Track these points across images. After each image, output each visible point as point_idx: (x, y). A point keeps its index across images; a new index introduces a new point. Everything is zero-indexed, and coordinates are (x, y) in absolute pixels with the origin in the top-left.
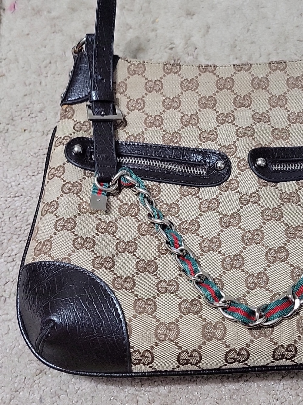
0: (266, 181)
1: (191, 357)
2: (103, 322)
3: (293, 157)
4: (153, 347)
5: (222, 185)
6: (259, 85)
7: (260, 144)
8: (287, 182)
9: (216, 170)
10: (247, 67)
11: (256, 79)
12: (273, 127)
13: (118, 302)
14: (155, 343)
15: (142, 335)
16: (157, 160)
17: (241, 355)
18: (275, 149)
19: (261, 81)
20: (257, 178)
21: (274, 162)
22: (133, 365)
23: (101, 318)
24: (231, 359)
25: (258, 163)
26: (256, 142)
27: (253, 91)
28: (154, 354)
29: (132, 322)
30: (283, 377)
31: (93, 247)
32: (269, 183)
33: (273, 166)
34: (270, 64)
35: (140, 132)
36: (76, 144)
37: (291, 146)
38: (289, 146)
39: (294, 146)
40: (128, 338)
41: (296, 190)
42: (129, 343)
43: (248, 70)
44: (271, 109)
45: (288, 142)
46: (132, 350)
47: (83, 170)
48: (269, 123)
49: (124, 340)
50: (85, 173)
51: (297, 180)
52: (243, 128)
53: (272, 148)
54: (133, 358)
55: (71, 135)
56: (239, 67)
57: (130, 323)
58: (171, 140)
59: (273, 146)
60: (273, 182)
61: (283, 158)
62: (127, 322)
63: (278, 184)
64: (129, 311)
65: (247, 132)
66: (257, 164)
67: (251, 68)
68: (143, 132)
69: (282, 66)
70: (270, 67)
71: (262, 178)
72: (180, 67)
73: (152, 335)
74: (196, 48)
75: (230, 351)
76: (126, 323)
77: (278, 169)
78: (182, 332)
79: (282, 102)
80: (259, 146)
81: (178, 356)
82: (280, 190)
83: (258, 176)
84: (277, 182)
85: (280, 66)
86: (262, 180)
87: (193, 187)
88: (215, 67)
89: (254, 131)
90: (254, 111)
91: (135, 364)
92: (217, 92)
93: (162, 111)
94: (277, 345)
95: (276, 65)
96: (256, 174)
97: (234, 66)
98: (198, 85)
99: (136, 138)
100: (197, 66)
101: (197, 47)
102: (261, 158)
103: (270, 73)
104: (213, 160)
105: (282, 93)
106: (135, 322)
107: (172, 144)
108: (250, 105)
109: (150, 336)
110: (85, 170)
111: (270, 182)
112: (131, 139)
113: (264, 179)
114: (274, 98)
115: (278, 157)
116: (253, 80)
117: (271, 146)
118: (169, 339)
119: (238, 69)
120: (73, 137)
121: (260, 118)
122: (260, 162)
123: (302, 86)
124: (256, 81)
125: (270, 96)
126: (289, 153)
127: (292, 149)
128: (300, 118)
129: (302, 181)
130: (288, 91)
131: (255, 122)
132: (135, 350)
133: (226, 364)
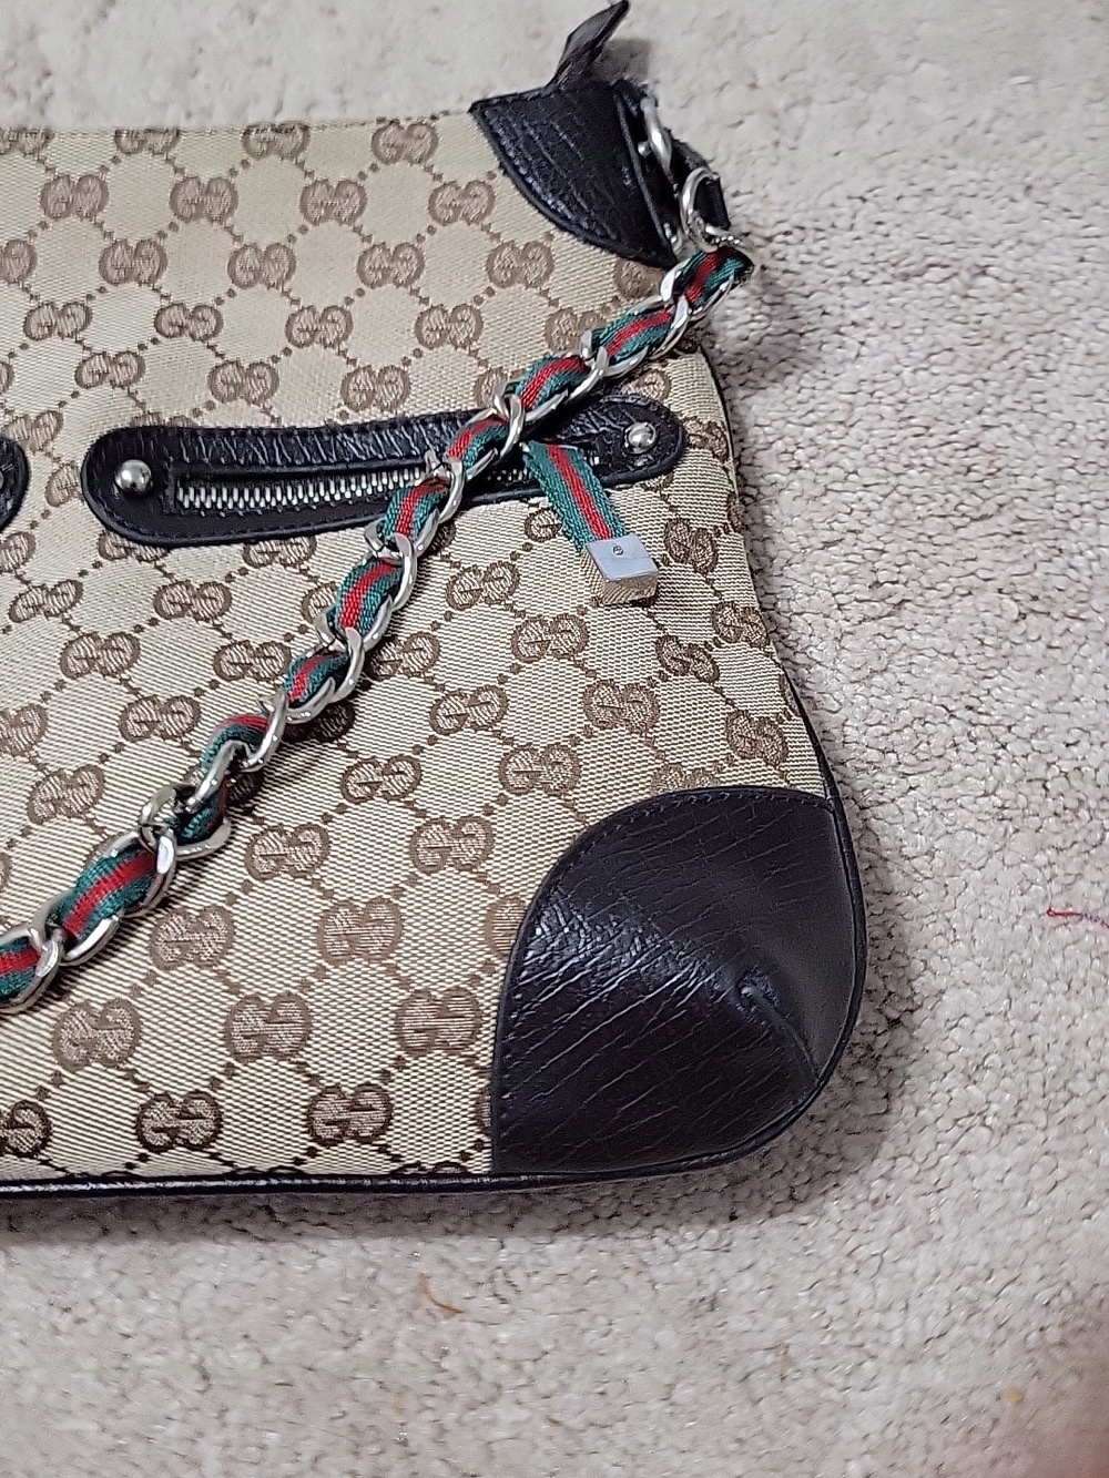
0: (129, 539)
3: (274, 464)
6: (200, 206)
7: (156, 414)
10: (160, 142)
11: (191, 184)
12: (221, 355)
18: (210, 433)
19: (208, 191)
20: (100, 528)
21: (195, 479)
25: (123, 481)
26: (142, 405)
27: (173, 226)
32: (140, 549)
33: (186, 492)
34: (247, 132)
37: (273, 426)
38: (267, 424)
39: (285, 424)
41: (229, 574)
43: (167, 148)
44: (231, 293)
45: (266, 411)
48: (212, 342)
51: (251, 542)
52: (106, 357)
53: (200, 428)
56: (131, 141)
59: (207, 421)
60: (155, 545)
61: (230, 464)
63: (175, 552)
65: (122, 369)
66: (119, 482)
67: (174, 143)
69: (287, 142)
70: (248, 144)
71: (116, 532)
74: (47, 74)
79: (275, 271)
80: (149, 421)
82: (166, 574)
83: (103, 522)
84: (169, 548)
85: (283, 140)
86: (113, 538)
88: (48, 136)
90: (166, 297)
92: (43, 225)
95: (272, 136)
96: (98, 517)
102: (142, 464)
105: (281, 238)
108: (158, 276)
111: (143, 544)
113: (122, 536)
114: (248, 252)
115: (216, 462)
116: (176, 188)
119: (130, 146)
121: (176, 323)
122: (131, 474)
123: (353, 217)
124: (190, 191)
125: (237, 246)
126: (260, 449)
127: (272, 433)
128: (330, 327)
129: (262, 546)
130: (303, 230)
131: (159, 337)
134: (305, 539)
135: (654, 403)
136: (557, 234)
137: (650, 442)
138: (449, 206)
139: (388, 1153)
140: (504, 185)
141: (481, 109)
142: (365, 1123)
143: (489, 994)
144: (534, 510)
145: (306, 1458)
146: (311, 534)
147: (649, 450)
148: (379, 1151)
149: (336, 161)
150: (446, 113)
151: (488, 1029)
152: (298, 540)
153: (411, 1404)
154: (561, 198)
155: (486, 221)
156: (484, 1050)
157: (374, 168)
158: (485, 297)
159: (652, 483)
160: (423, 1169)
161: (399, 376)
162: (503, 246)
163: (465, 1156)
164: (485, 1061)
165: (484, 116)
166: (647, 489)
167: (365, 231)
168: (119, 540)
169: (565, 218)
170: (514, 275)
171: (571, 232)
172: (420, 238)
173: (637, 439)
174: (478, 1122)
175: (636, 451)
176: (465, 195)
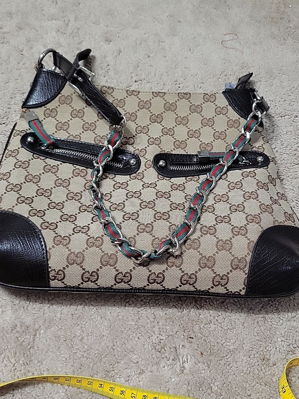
0: (163, 176)
1: (91, 276)
2: (31, 249)
3: (187, 162)
4: (65, 268)
5: (132, 176)
6: (170, 108)
7: (164, 151)
9: (130, 165)
10: (161, 95)
11: (168, 103)
12: (175, 139)
13: (43, 236)
14: (67, 265)
15: (57, 259)
16: (89, 154)
17: (126, 277)
18: (175, 155)
19: (171, 105)
21: (173, 164)
22: (51, 281)
23: (29, 246)
24: (119, 279)
25: (160, 164)
26: (161, 149)
27: (164, 112)
28: (65, 273)
29: (51, 251)
31: (31, 203)
32: (165, 178)
33: (171, 167)
34: (179, 94)
35: (78, 134)
36: (30, 136)
38: (185, 154)
39: (189, 153)
40: (48, 261)
41: (184, 183)
42: (48, 264)
43: (163, 96)
44: (176, 126)
45: (185, 151)
46: (50, 270)
47: (33, 154)
48: (173, 136)
49: (44, 262)
50: (33, 156)
51: (186, 177)
52: (153, 139)
53: (173, 154)
54: (51, 275)
56: (156, 94)
57: (50, 251)
58: (100, 141)
59: (173, 153)
60: (168, 177)
61: (179, 161)
62: (48, 250)
63: (172, 179)
64: (50, 243)
65: (156, 141)
68: (80, 134)
69: (187, 97)
70: (179, 96)
71: (160, 175)
72: (113, 90)
73: (65, 260)
75: (118, 274)
76: (47, 251)
77: (175, 169)
78: (86, 259)
79: (184, 122)
81: (82, 275)
82: (172, 182)
83: (158, 173)
85: (186, 96)
87: (111, 174)
88: (139, 92)
89: (161, 141)
90: (163, 126)
91: (52, 280)
92: (138, 110)
93: (96, 120)
94: (151, 272)
95: (183, 95)
96: (156, 171)
97: (153, 93)
98: (125, 104)
99: (75, 137)
100: (126, 91)
102: (163, 161)
103: (178, 100)
104: (129, 158)
105: (186, 115)
106: (53, 251)
107: (100, 144)
108: (161, 121)
109: (63, 260)
110: (34, 154)
112: (71, 138)
114: (179, 118)
115: (176, 161)
116: (165, 104)
117: (172, 153)
118: (76, 263)
119: (156, 95)
120: (28, 131)
121: (167, 132)
123: (200, 112)
124: (168, 105)
125: (177, 116)
126: (185, 159)
127: (187, 155)
128: (196, 134)
129: (189, 177)
130: (190, 114)
131: (163, 135)
132: (52, 269)
133: (116, 283)
134: (197, 177)
135: (261, 153)
136: (241, 118)
137: (262, 160)
138: (219, 111)
139: (226, 289)
140: (230, 108)
142: (223, 282)
143: (248, 259)
144: (243, 172)
146: (198, 175)
147: (262, 162)
149: (197, 101)
150: (217, 93)
151: (248, 266)
152: (196, 176)
154: (242, 111)
155: (227, 115)
156: (247, 270)
157: (204, 103)
158: (227, 130)
159: (265, 168)
160: (232, 293)
161: (211, 144)
162: (230, 120)
163: (241, 290)
164: (247, 272)
165: (225, 94)
166: (264, 169)
167: (202, 115)
169: (243, 115)
170: (232, 126)
171: (244, 118)
172: (213, 117)
173: (260, 159)
174: (244, 284)
175: (260, 162)
176: (222, 109)
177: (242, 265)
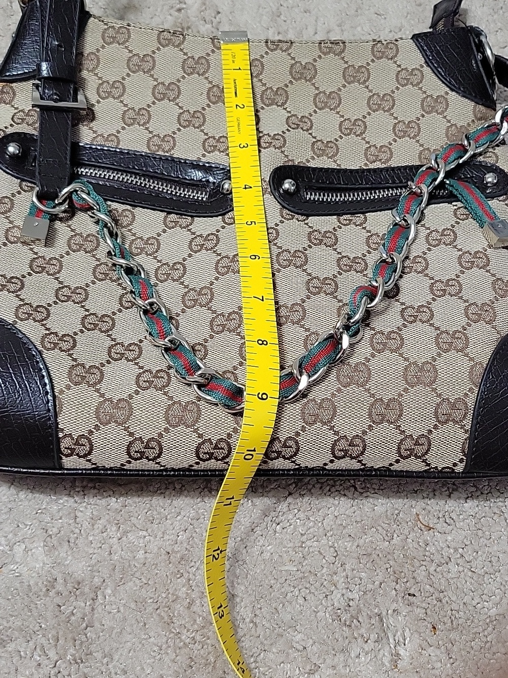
0: (292, 212)
1: (147, 448)
2: (21, 392)
3: (340, 184)
4: (92, 432)
5: (226, 216)
6: (302, 74)
7: (293, 161)
8: (323, 217)
9: (223, 193)
10: (285, 46)
11: (298, 65)
12: (315, 138)
13: (46, 366)
14: (95, 426)
15: (76, 414)
16: (136, 174)
17: (219, 449)
18: (314, 169)
19: (305, 68)
20: (280, 207)
21: (310, 189)
22: (64, 457)
23: (18, 387)
24: (205, 453)
25: (285, 188)
26: (287, 156)
27: (291, 82)
28: (93, 441)
29: (63, 395)
30: (290, 494)
31: (19, 290)
32: (296, 216)
33: (307, 194)
34: (320, 43)
35: (114, 132)
36: (13, 142)
37: (338, 168)
38: (335, 167)
39: (343, 167)
40: (56, 416)
41: (334, 228)
42: (58, 424)
43: (287, 49)
44: (315, 112)
45: (335, 161)
46: (61, 435)
47: (19, 181)
48: (310, 132)
49: (50, 418)
50: (20, 186)
51: (339, 215)
52: (269, 136)
53: (310, 167)
54: (62, 445)
55: (6, 128)
56: (274, 45)
57: (61, 396)
58: (159, 146)
59: (312, 164)
60: (302, 215)
61: (323, 183)
62: (57, 394)
63: (310, 218)
64: (61, 380)
65: (276, 141)
66: (283, 187)
67: (290, 47)
68: (118, 132)
69: (337, 48)
70: (320, 48)
71: (286, 209)
72: (184, 38)
73: (91, 414)
74: (219, 13)
75: (203, 443)
76: (54, 397)
77: (314, 199)
78: (137, 413)
79: (333, 103)
80: (290, 163)
81: (128, 445)
82: (310, 227)
83: (281, 204)
84: (308, 216)
85: (335, 47)
86: (285, 211)
87: (184, 217)
89: (285, 141)
90: (290, 112)
91: (67, 456)
93: (150, 103)
95: (330, 45)
96: (279, 202)
97: (267, 42)
98: (209, 67)
99: (107, 140)
100: (211, 38)
101: (220, 10)
102: (290, 180)
103: (320, 57)
104: (220, 179)
105: (335, 89)
106: (67, 395)
107: (160, 153)
108: (286, 103)
109: (88, 416)
110: (23, 180)
111: (298, 214)
112: (100, 140)
113: (289, 210)
114: (322, 94)
115: (317, 181)
116: (292, 66)
117: (309, 165)
118: (116, 422)
119: (272, 47)
120: (10, 131)
121: (297, 123)
122: (288, 185)
123: (365, 81)
124: (298, 67)
125: (317, 92)
126: (335, 178)
127: (339, 171)
128: (358, 128)
129: (345, 217)
130: (344, 86)
131: (290, 129)
132: (66, 435)
133: (198, 461)
134: (362, 215)
135: (493, 165)
136: (450, 92)
137: (495, 181)
138: (405, 78)
139: (426, 463)
140: (427, 70)
141: (415, 37)
142: (420, 450)
143: (471, 400)
144: (456, 207)
145: (377, 583)
146: (363, 213)
147: (495, 184)
148: (422, 462)
149: (358, 57)
150: (401, 39)
151: (470, 415)
152: (359, 215)
153: (417, 564)
154: (452, 77)
155: (421, 85)
156: (468, 423)
157: (373, 61)
158: (421, 118)
159: (501, 198)
160: (437, 469)
161: (387, 149)
162: (428, 96)
163: (455, 465)
164: (468, 427)
165: (418, 41)
166: (500, 201)
167: (370, 87)
168: (288, 212)
169: (454, 86)
170: (433, 109)
171: (457, 92)
172: (393, 92)
173: (490, 180)
174: (463, 451)
175: (489, 185)
176: (411, 74)
177: (458, 415)
